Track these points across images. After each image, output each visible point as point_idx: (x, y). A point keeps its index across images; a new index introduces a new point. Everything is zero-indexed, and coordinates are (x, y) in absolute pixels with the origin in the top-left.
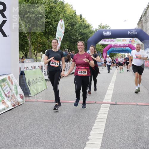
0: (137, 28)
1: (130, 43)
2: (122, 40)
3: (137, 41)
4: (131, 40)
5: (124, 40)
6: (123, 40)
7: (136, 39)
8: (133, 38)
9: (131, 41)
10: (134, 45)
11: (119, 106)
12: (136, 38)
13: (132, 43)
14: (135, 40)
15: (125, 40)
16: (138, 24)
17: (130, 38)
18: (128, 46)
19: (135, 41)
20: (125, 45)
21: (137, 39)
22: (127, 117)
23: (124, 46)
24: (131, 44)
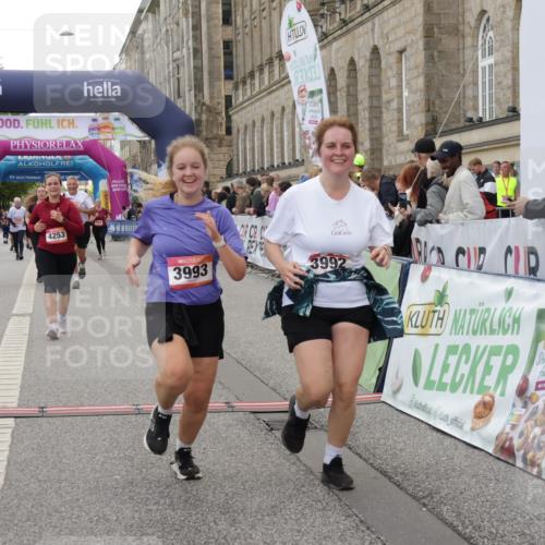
0: (123, 67)
1: (91, 138)
2: (54, 123)
3: (123, 128)
4: (95, 120)
5: (65, 124)
6: (60, 123)
7: (117, 119)
8: (105, 115)
9: (99, 129)
10: (108, 144)
11: (58, 421)
12: (116, 114)
13: (102, 137)
14: (116, 124)
15: (71, 123)
16: (126, 50)
17: (92, 115)
18: (82, 148)
19: (113, 129)
20: (68, 143)
21: (125, 120)
22: (98, 467)
23: (65, 148)
24: (95, 141)
